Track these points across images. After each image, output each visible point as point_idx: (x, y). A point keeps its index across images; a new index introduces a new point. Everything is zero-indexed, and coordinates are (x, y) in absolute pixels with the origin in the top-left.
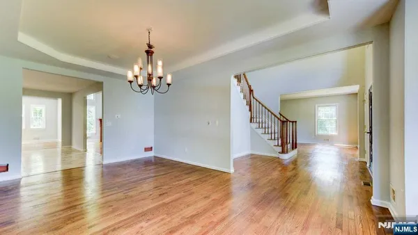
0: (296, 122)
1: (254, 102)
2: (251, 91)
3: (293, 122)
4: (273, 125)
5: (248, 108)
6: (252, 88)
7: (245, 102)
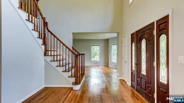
0: (84, 54)
1: (48, 35)
2: (46, 24)
3: (82, 54)
4: (67, 57)
5: (41, 41)
6: (47, 21)
7: (36, 34)
